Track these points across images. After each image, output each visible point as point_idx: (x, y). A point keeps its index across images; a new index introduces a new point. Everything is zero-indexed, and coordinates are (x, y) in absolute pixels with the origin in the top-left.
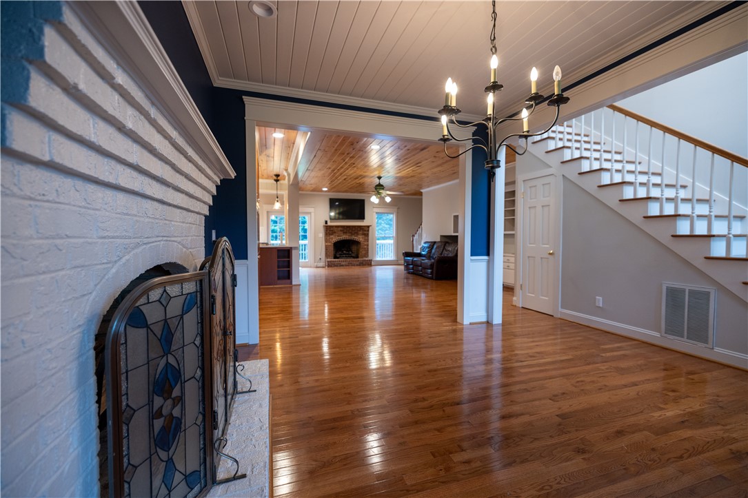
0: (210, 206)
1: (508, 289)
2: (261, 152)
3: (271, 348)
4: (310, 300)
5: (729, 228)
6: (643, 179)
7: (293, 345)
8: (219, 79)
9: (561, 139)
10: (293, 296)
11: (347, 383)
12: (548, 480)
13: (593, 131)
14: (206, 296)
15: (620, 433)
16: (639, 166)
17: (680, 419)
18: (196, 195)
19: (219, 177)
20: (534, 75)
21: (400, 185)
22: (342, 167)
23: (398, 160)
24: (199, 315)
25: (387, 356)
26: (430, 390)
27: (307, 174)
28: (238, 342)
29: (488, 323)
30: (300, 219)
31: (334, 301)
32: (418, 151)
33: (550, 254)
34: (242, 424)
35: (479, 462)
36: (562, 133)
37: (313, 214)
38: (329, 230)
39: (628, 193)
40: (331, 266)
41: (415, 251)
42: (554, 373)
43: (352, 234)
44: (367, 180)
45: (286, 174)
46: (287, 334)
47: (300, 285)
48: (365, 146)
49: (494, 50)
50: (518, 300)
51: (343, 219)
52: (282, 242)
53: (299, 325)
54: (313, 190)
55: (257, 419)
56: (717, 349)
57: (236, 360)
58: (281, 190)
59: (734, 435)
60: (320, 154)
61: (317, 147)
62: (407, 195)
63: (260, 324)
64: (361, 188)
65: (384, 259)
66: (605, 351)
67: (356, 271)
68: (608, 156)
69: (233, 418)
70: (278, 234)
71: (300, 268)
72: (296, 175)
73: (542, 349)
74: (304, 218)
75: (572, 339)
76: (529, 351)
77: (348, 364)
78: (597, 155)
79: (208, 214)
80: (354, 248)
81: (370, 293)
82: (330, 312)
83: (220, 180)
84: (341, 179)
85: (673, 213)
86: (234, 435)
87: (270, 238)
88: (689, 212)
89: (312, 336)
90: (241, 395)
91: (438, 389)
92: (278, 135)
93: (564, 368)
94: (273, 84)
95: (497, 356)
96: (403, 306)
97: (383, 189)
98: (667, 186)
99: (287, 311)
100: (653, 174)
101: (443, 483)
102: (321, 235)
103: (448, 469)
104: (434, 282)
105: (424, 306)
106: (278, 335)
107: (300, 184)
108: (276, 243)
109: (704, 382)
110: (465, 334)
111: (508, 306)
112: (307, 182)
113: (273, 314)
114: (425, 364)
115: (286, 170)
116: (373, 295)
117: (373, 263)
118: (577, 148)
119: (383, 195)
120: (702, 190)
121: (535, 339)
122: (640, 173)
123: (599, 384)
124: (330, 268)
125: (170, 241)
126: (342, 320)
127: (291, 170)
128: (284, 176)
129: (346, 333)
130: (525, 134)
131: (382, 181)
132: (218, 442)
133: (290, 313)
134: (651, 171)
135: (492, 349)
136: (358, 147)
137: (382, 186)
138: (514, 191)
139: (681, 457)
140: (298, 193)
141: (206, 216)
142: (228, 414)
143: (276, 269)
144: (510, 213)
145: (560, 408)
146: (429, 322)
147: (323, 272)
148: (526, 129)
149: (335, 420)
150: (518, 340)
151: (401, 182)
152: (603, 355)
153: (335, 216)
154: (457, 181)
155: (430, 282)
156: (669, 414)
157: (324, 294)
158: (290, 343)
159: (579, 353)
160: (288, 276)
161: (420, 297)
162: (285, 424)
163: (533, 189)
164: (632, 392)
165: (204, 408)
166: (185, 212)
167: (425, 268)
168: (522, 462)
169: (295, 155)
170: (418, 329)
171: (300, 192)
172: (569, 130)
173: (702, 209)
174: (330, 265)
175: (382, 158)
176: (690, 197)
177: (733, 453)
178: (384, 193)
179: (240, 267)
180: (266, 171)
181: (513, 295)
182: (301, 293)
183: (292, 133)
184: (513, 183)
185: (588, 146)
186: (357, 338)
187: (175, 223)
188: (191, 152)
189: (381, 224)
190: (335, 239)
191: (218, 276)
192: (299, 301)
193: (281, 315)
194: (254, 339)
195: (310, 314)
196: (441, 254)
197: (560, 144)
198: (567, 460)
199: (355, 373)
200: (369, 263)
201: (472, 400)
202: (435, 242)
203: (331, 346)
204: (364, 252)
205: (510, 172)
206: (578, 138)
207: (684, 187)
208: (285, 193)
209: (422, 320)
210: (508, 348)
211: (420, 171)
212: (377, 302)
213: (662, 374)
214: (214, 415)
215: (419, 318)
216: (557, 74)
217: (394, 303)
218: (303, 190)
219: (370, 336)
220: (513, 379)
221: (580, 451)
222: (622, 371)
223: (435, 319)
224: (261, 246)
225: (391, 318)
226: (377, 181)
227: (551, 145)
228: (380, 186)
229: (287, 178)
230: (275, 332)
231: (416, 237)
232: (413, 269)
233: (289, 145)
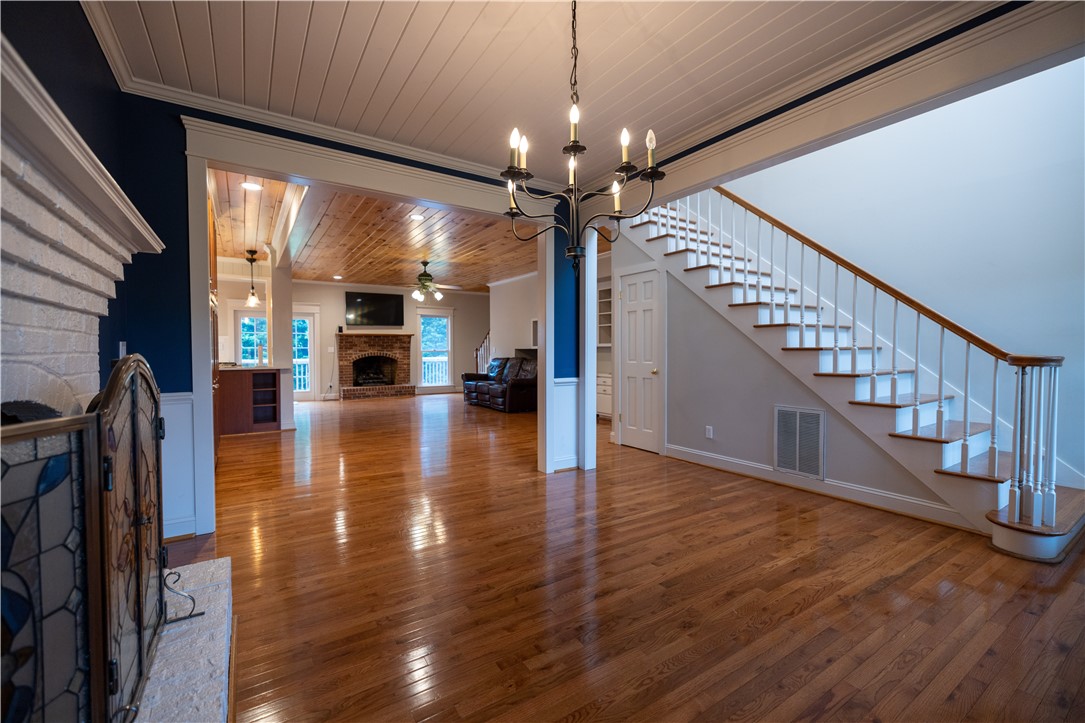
0: (111, 300)
1: (603, 421)
2: (221, 212)
3: (242, 537)
4: (312, 453)
5: (836, 341)
6: (752, 280)
7: (282, 529)
8: (132, 81)
9: (664, 225)
10: (283, 449)
11: (370, 579)
12: (649, 671)
13: (699, 217)
14: (92, 458)
15: (730, 595)
16: (748, 265)
17: (790, 569)
18: (78, 279)
19: (129, 250)
20: (625, 138)
21: (457, 276)
22: (364, 245)
23: (453, 239)
24: (76, 494)
25: (440, 530)
26: (500, 573)
27: (306, 252)
28: (167, 534)
29: (579, 469)
30: (295, 324)
31: (353, 453)
32: (481, 227)
33: (654, 373)
34: (173, 675)
35: (562, 664)
36: (665, 216)
37: (317, 316)
38: (345, 341)
39: (738, 297)
40: (349, 398)
41: (480, 372)
42: (658, 528)
43: (383, 348)
44: (406, 267)
45: (268, 251)
46: (271, 512)
47: (295, 430)
48: (401, 214)
49: (575, 98)
50: (617, 436)
51: (368, 324)
52: (261, 360)
53: (293, 494)
54: (318, 278)
55: (203, 661)
56: (828, 481)
57: (163, 563)
58: (259, 275)
59: (843, 579)
60: (327, 222)
61: (322, 210)
62: (467, 290)
63: (217, 499)
64: (397, 277)
65: (434, 385)
66: (717, 493)
67: (390, 404)
68: (715, 250)
69: (155, 667)
70: (255, 348)
71: (295, 403)
72: (286, 252)
73: (646, 499)
74: (304, 322)
75: (679, 482)
76: (630, 503)
77: (373, 550)
78: (703, 248)
79: (106, 313)
80: (387, 369)
81: (412, 437)
82: (348, 471)
83: (132, 255)
84: (364, 263)
85: (783, 322)
86: (158, 697)
87: (241, 355)
88: (798, 322)
89: (313, 511)
90: (174, 625)
91: (508, 569)
92: (252, 186)
93: (669, 521)
94: (239, 102)
95: (590, 513)
96: (463, 454)
97: (431, 280)
98: (777, 289)
99: (272, 473)
100: (763, 274)
101: (512, 704)
102: (332, 349)
103: (520, 683)
104: (507, 416)
105: (493, 451)
106: (255, 515)
107: (295, 268)
108: (252, 363)
109: (815, 520)
110: (549, 487)
111: (603, 444)
112: (306, 265)
113: (243, 481)
114: (491, 536)
115: (269, 244)
116: (417, 439)
117: (417, 392)
118: (682, 238)
119: (430, 290)
120: (810, 296)
121: (638, 486)
122: (749, 272)
123: (709, 537)
124: (347, 401)
125: (15, 362)
126: (365, 481)
127: (276, 244)
128: (265, 253)
129: (372, 501)
130: (617, 214)
131: (429, 269)
132: (120, 716)
133: (278, 476)
134: (761, 271)
135: (584, 504)
136: (390, 215)
137: (429, 275)
138: (610, 290)
139: (792, 614)
140: (290, 281)
141: (101, 318)
142: (145, 662)
143: (252, 405)
144: (605, 318)
145: (664, 574)
146: (500, 473)
147: (336, 407)
148: (617, 208)
149: (349, 640)
150: (618, 489)
151: (459, 272)
152: (714, 499)
153: (355, 320)
154: (535, 273)
155: (501, 416)
156: (781, 563)
157: (337, 442)
158: (276, 525)
159: (687, 499)
160: (274, 416)
161: (488, 438)
162: (263, 659)
163: (633, 287)
164: (743, 541)
165: (87, 662)
166: (52, 309)
167: (494, 397)
168: (618, 654)
169: (284, 220)
170: (482, 485)
171: (294, 280)
172: (673, 214)
173: (810, 318)
174: (347, 396)
175: (429, 234)
176: (799, 303)
177: (841, 599)
178: (432, 286)
179: (172, 407)
180: (230, 244)
181: (611, 430)
182: (296, 442)
183: (277, 185)
184: (609, 279)
185: (694, 236)
186: (388, 507)
187: (27, 329)
188: (61, 202)
189: (429, 332)
190: (355, 355)
191: (120, 424)
192: (293, 455)
193: (260, 481)
194: (206, 524)
195: (314, 475)
196: (517, 376)
197: (663, 232)
198: (672, 640)
199: (385, 561)
200: (411, 392)
201: (558, 579)
202: (508, 359)
203: (351, 523)
204: (402, 375)
205: (603, 264)
206: (683, 225)
207: (793, 291)
208: (267, 281)
209: (491, 471)
210: (605, 503)
211: (485, 256)
212: (425, 450)
213: (776, 515)
214: (109, 670)
215: (488, 469)
216: (651, 142)
217: (450, 449)
218: (300, 278)
219: (413, 501)
220: (608, 542)
221: (686, 626)
222: (733, 517)
223: (508, 468)
224: (221, 368)
225: (445, 473)
226: (421, 268)
227: (653, 232)
228: (425, 277)
229: (270, 256)
230: (250, 509)
231: (481, 352)
232: (477, 398)
233: (272, 206)
